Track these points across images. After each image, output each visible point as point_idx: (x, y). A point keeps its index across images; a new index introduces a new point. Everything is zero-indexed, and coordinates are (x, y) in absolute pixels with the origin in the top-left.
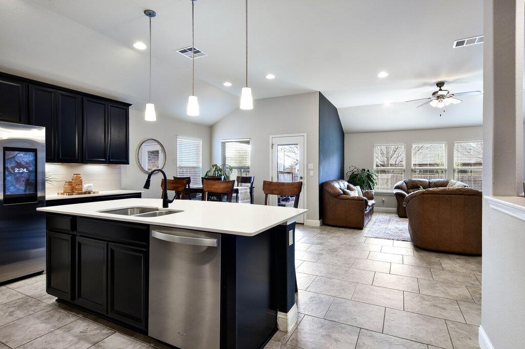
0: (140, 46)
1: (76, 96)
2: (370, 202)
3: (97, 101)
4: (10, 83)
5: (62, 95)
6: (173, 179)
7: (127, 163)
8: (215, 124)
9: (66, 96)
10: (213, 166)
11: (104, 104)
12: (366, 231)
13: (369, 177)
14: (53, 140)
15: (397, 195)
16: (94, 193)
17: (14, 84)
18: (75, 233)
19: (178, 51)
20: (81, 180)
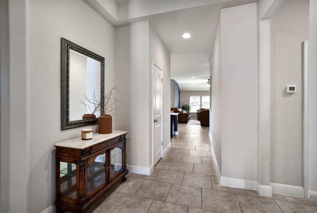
2: (189, 116)
12: (188, 123)
13: (188, 107)
15: (197, 113)
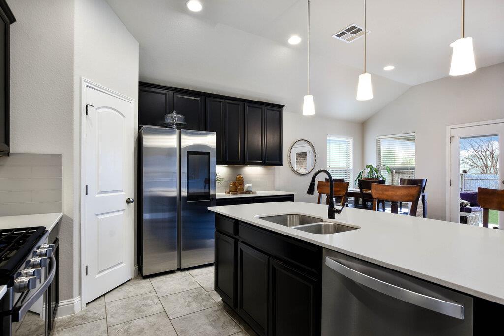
0: (295, 40)
1: (239, 103)
3: (255, 106)
4: (194, 98)
5: (229, 103)
6: (324, 181)
7: (281, 164)
8: (368, 120)
9: (232, 104)
10: (368, 167)
11: (261, 108)
14: (222, 145)
16: (253, 193)
17: (196, 98)
18: (237, 237)
19: (334, 36)
20: (243, 180)
